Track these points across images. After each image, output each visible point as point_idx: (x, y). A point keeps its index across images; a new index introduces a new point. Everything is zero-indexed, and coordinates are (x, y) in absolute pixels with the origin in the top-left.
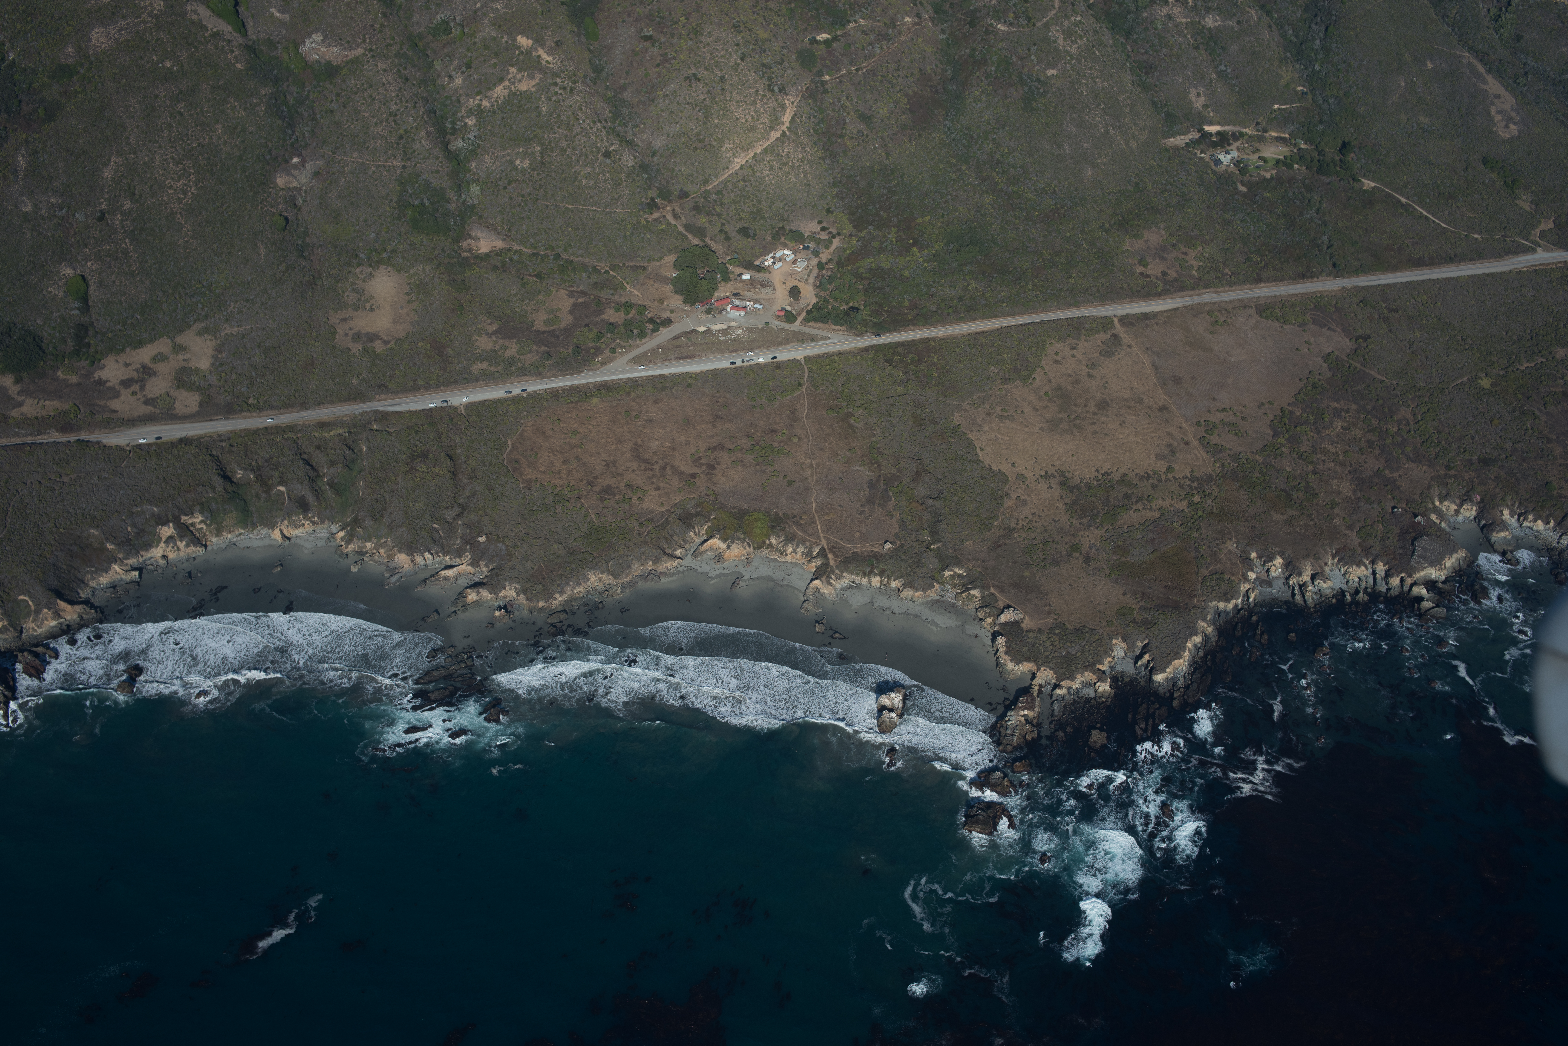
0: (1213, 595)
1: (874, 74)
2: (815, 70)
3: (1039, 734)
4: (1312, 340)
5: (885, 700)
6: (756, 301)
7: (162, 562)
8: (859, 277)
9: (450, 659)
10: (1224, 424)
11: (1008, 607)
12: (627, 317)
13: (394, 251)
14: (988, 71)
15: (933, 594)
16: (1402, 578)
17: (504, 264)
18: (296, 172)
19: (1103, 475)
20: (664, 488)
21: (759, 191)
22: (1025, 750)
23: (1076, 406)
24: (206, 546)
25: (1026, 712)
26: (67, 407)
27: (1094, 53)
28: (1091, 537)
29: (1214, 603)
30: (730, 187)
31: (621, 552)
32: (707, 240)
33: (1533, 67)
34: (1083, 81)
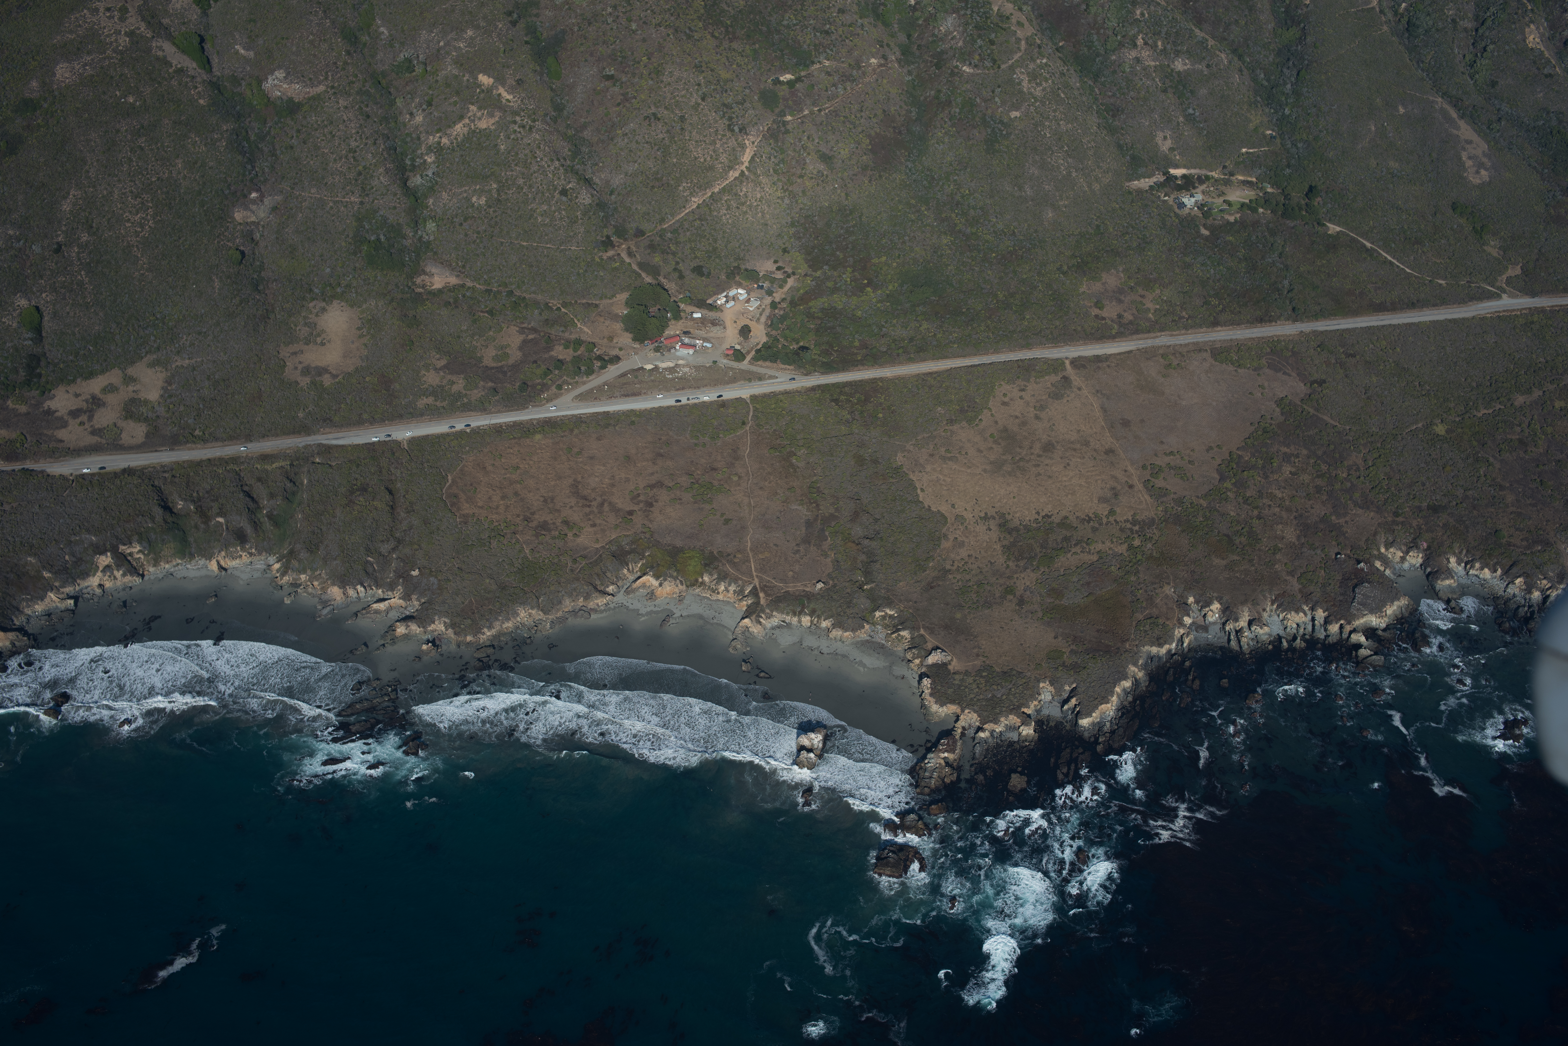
0: (1146, 639)
1: (837, 115)
2: (777, 110)
3: (958, 777)
4: (1266, 384)
5: (805, 741)
6: (705, 340)
7: (98, 591)
8: (810, 316)
9: (374, 692)
10: (1171, 468)
11: (937, 648)
12: (576, 354)
13: (348, 286)
14: (952, 112)
15: (863, 635)
16: (1341, 625)
17: (456, 300)
18: (254, 207)
19: (1043, 517)
20: (600, 525)
21: (715, 230)
22: (943, 793)
23: (1020, 447)
24: (143, 576)
25: (946, 755)
26: (14, 435)
27: (1058, 95)
28: (1026, 580)
29: (1147, 648)
30: (686, 226)
31: (552, 588)
32: (661, 279)
33: (1507, 113)
34: (1047, 123)
